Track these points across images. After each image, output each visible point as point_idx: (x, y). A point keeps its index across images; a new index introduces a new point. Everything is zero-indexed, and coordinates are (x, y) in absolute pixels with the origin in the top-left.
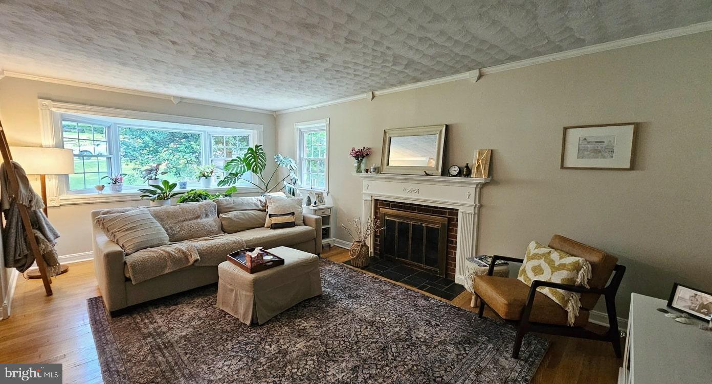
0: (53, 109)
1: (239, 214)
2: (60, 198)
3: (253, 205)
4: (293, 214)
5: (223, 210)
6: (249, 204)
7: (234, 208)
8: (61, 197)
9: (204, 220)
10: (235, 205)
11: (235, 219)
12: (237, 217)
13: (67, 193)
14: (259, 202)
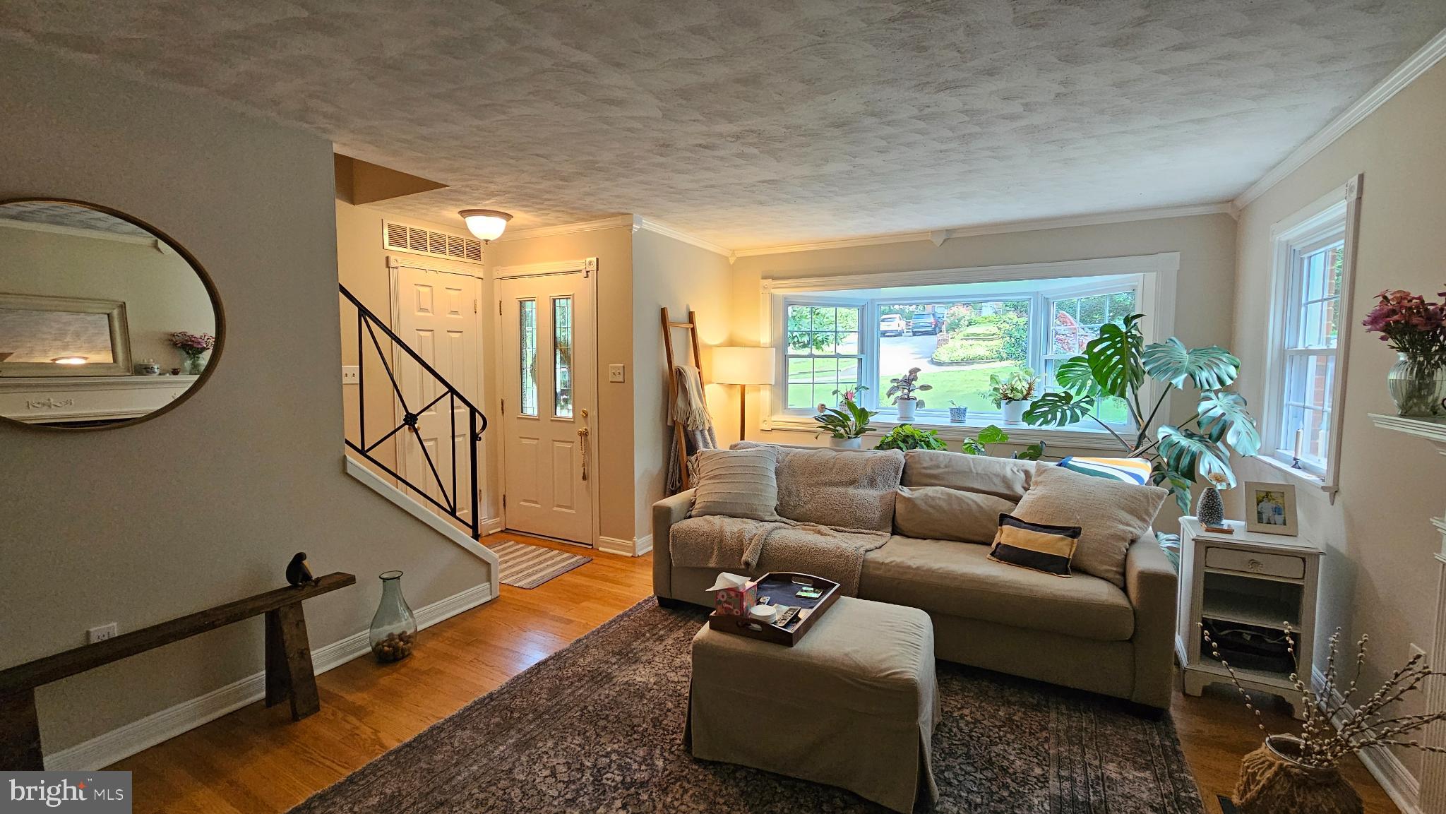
0: (773, 291)
1: (939, 495)
2: (773, 420)
3: (996, 481)
4: (1074, 532)
5: (914, 479)
6: (986, 476)
7: (943, 479)
8: (774, 418)
9: (861, 491)
10: (948, 473)
11: (924, 507)
12: (933, 503)
13: (783, 413)
14: (1023, 475)
